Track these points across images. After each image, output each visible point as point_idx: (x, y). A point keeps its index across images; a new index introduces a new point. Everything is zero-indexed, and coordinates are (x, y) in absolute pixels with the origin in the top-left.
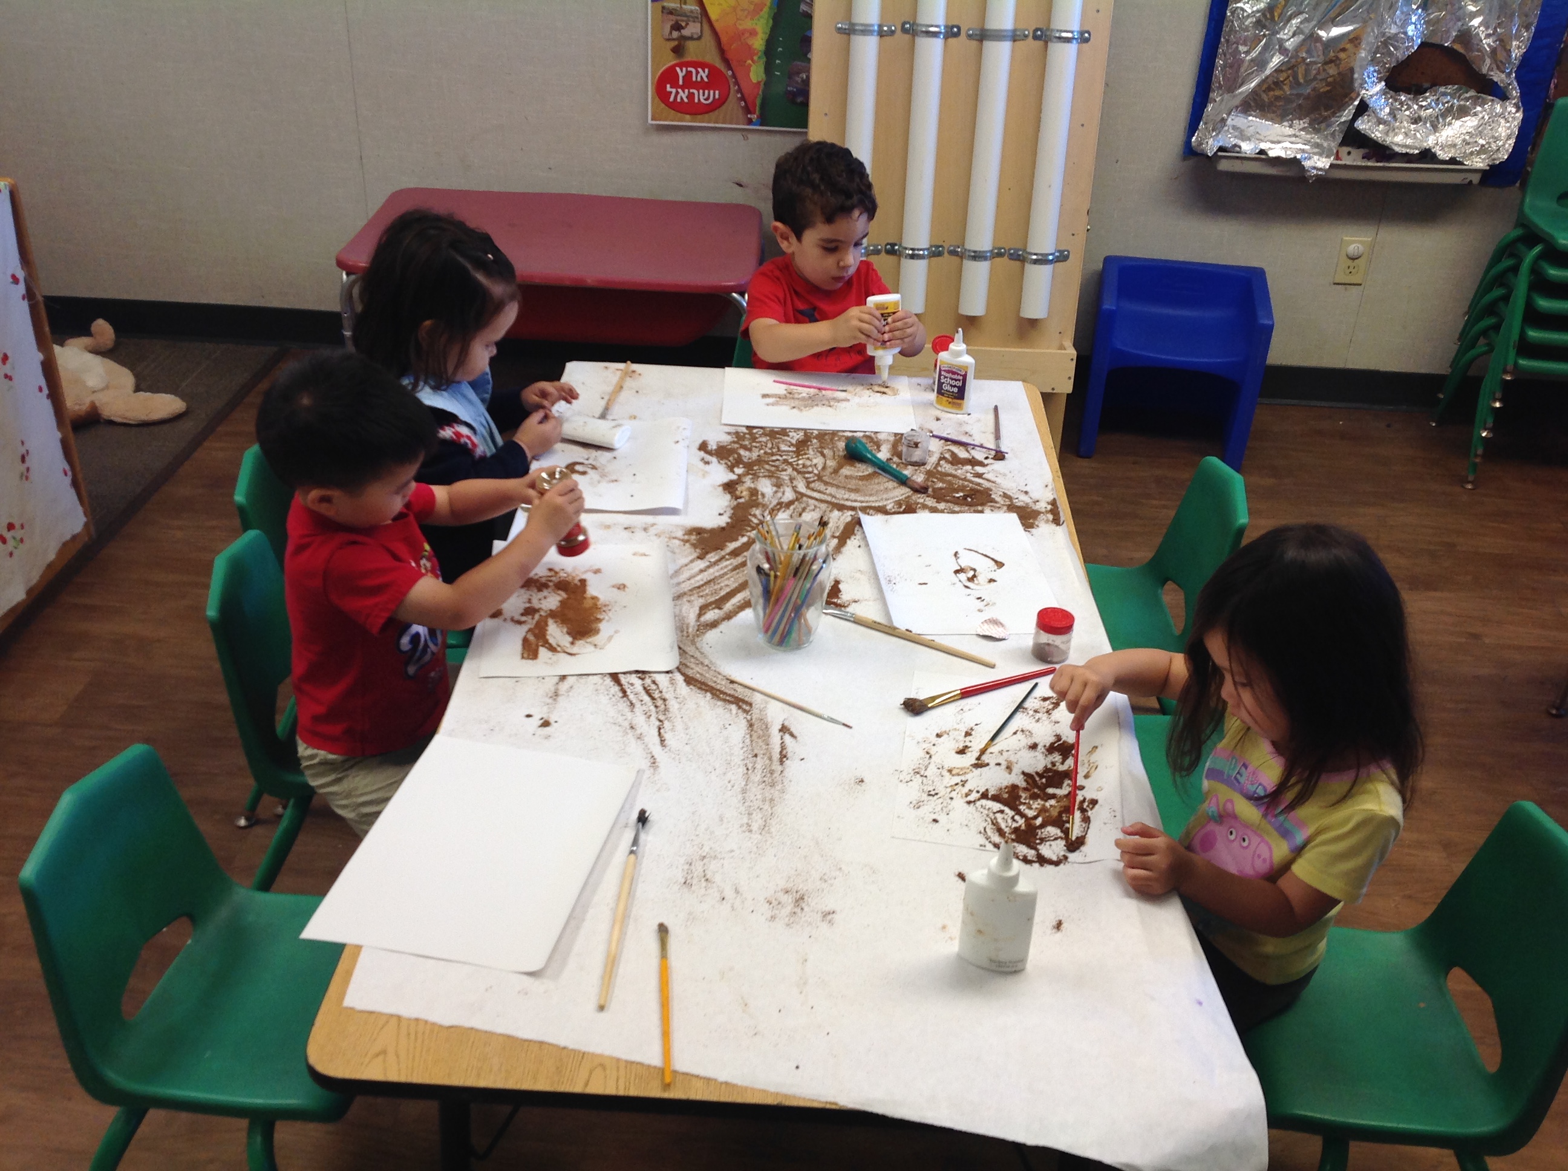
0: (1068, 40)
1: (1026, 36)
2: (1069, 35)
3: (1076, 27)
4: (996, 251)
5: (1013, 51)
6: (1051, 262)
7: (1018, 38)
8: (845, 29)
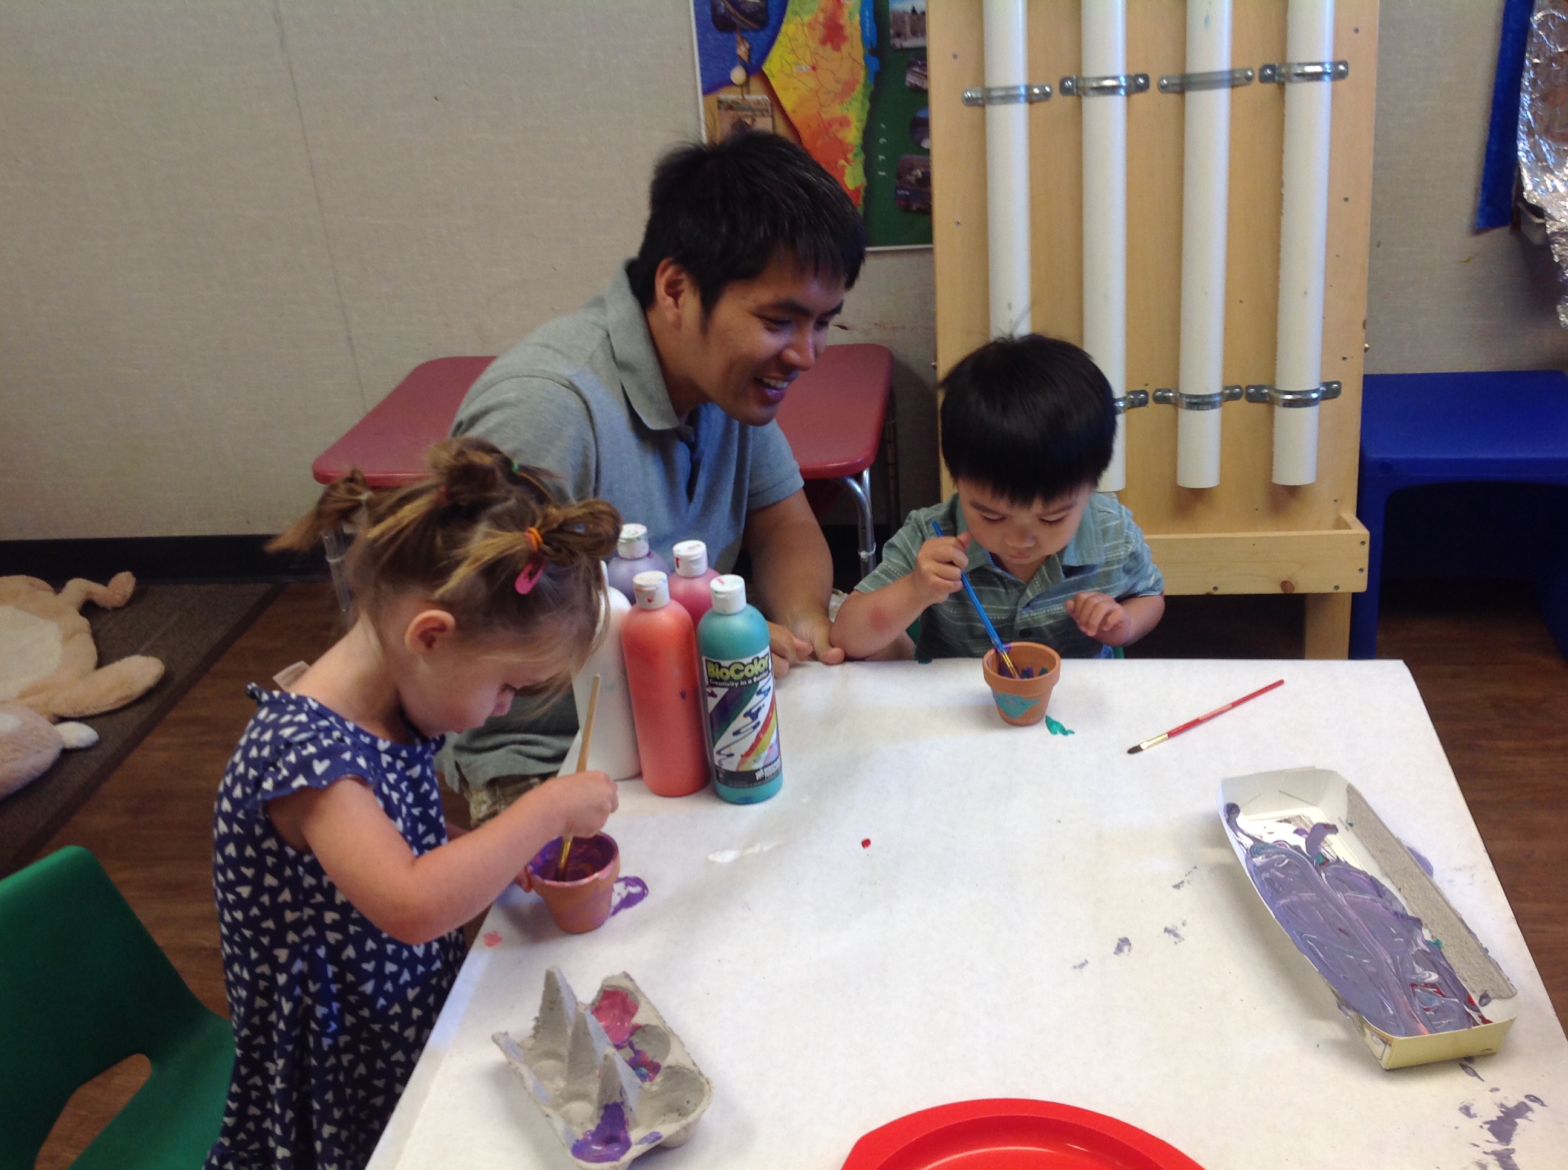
0: (1316, 77)
1: (1249, 79)
2: (1318, 69)
3: (1326, 55)
4: (1228, 392)
5: (1233, 103)
6: (1314, 402)
7: (1237, 82)
8: (977, 99)
